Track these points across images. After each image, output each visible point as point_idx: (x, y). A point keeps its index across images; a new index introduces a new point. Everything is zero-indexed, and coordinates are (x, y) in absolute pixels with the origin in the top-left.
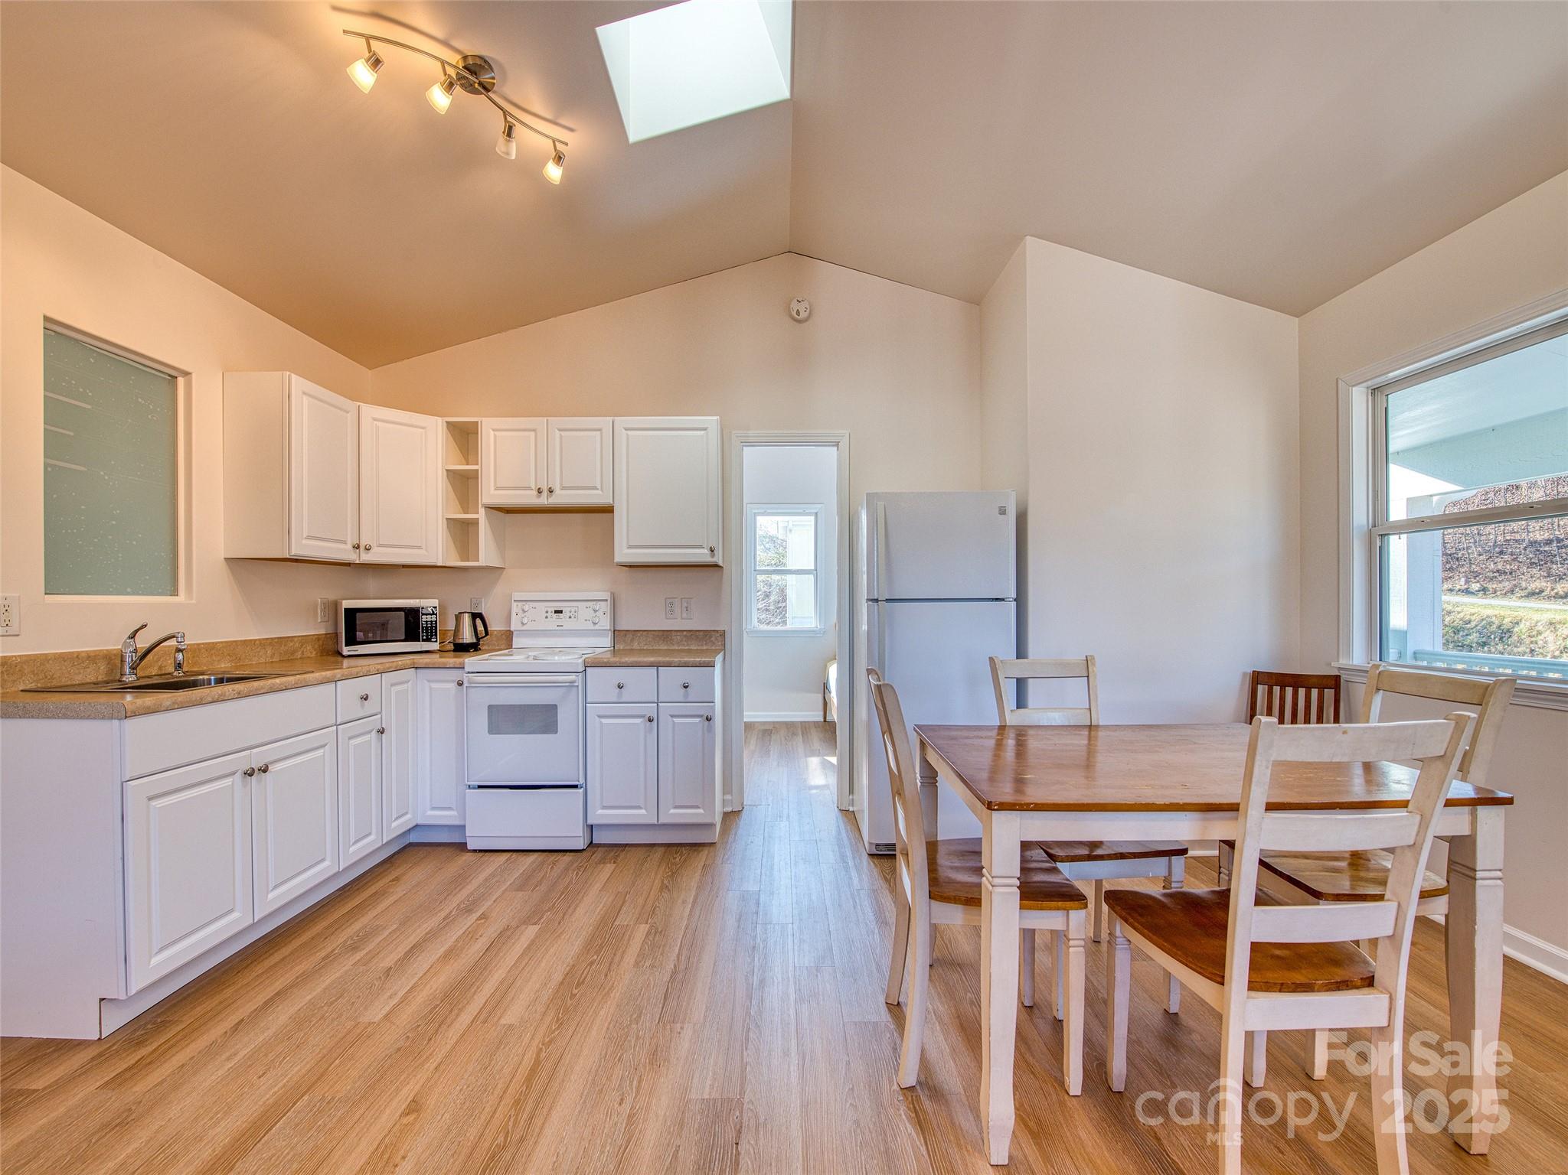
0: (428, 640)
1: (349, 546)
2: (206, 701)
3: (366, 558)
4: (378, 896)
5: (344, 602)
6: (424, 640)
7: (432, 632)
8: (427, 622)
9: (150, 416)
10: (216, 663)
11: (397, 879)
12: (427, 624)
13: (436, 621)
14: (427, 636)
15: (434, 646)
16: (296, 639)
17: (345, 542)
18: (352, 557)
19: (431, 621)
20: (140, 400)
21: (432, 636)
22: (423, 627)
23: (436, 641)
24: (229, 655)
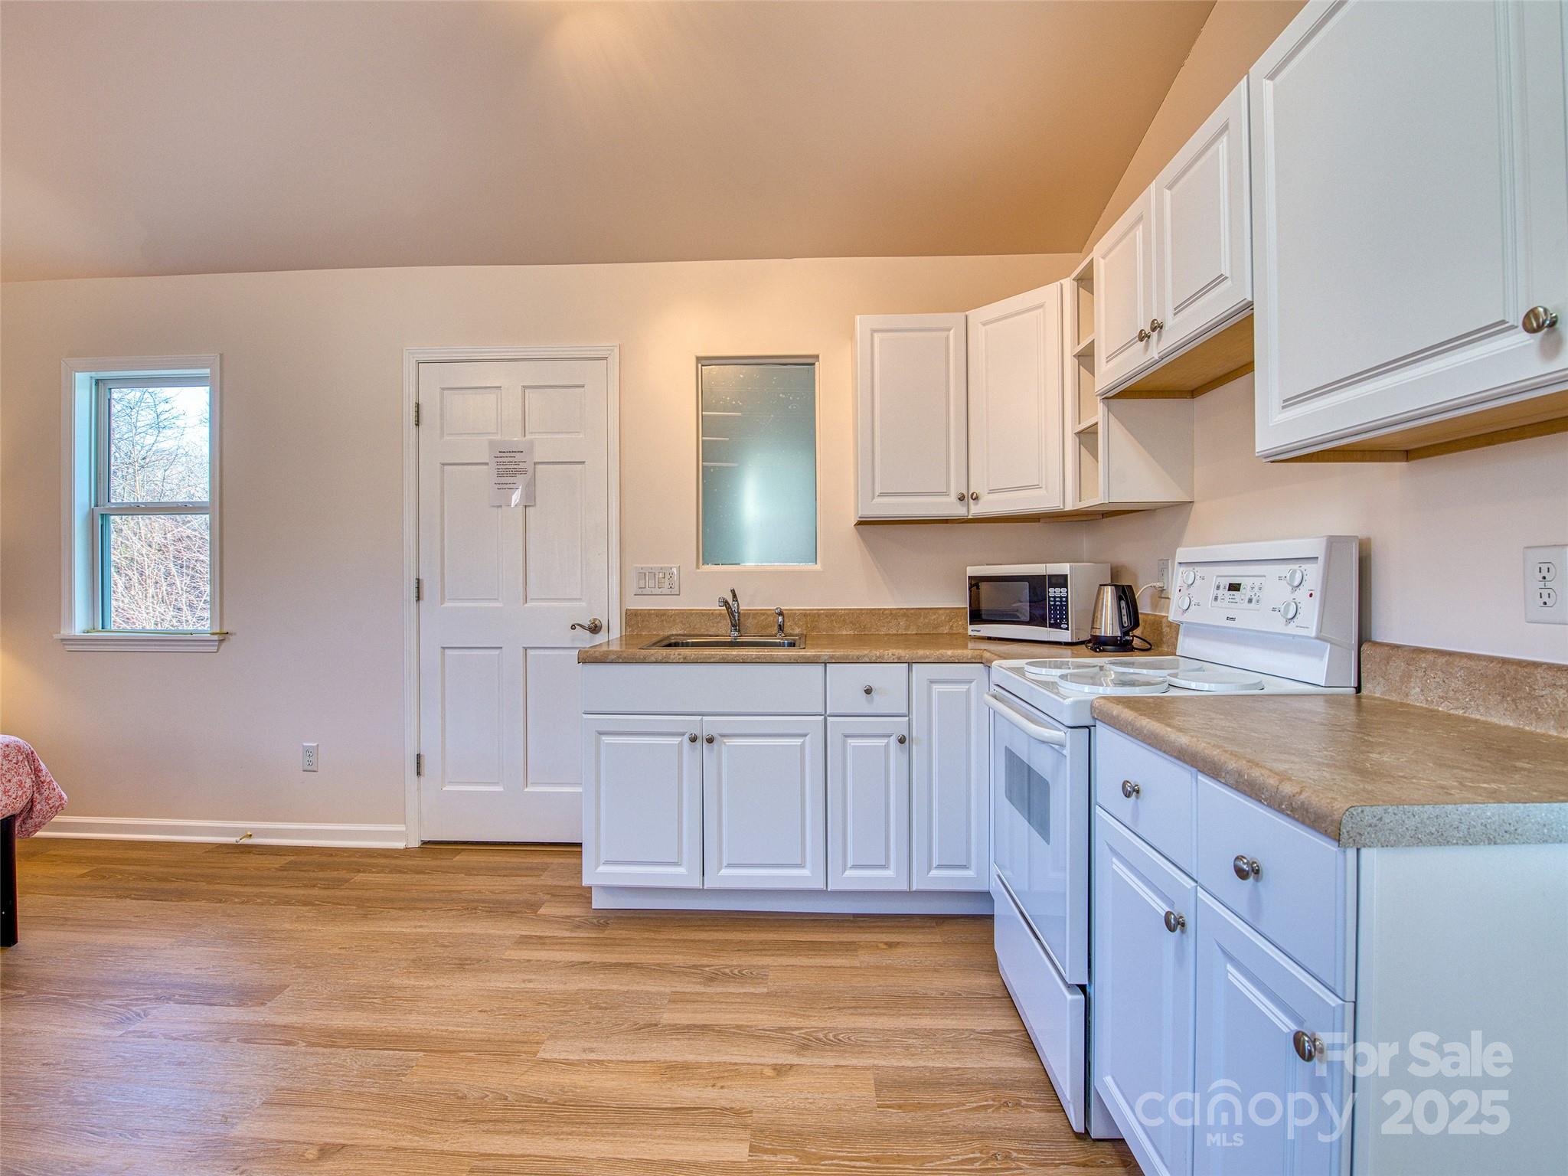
0: (1056, 626)
1: (953, 498)
2: (650, 660)
3: (976, 510)
4: (850, 947)
5: (968, 568)
6: (1051, 626)
7: (1061, 613)
8: (1055, 597)
9: (790, 407)
10: (837, 630)
11: (890, 945)
12: (1055, 601)
13: (1067, 597)
14: (1056, 620)
15: (1065, 636)
16: (941, 612)
17: (946, 494)
18: (959, 511)
19: (1061, 597)
20: (781, 395)
21: (1061, 619)
22: (1050, 608)
23: (1067, 629)
24: (851, 622)
